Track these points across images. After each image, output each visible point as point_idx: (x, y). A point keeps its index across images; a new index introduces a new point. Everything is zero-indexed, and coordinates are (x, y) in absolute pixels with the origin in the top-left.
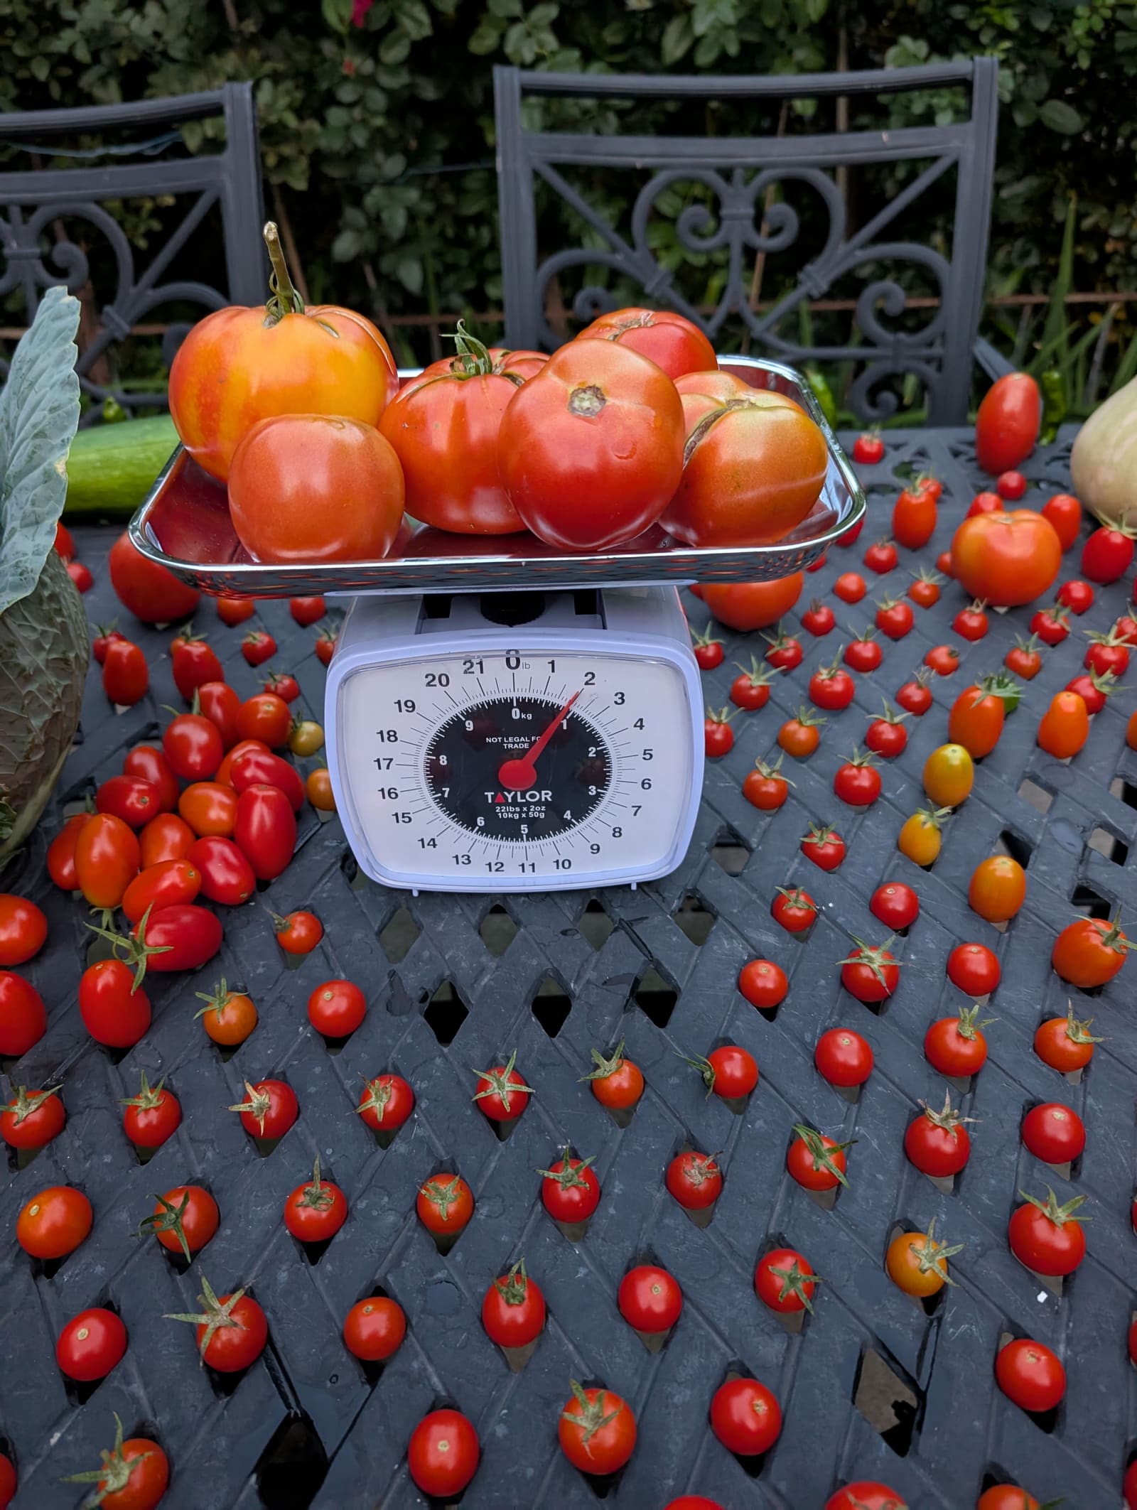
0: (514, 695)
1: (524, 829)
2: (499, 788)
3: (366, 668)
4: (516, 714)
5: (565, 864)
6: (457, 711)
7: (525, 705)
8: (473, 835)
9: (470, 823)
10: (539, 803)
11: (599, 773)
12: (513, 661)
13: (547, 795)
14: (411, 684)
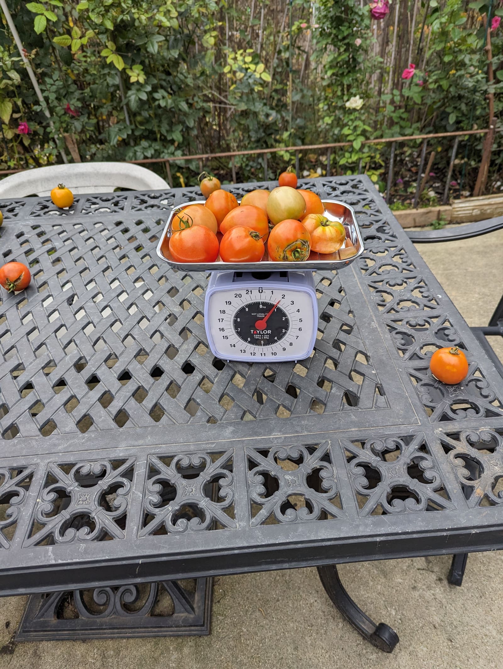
0: (261, 301)
1: (262, 342)
2: (255, 329)
3: (217, 292)
4: (261, 306)
5: (275, 354)
6: (243, 305)
7: (264, 304)
8: (247, 344)
9: (246, 340)
10: (267, 334)
11: (286, 325)
12: (261, 291)
13: (269, 332)
14: (230, 297)
